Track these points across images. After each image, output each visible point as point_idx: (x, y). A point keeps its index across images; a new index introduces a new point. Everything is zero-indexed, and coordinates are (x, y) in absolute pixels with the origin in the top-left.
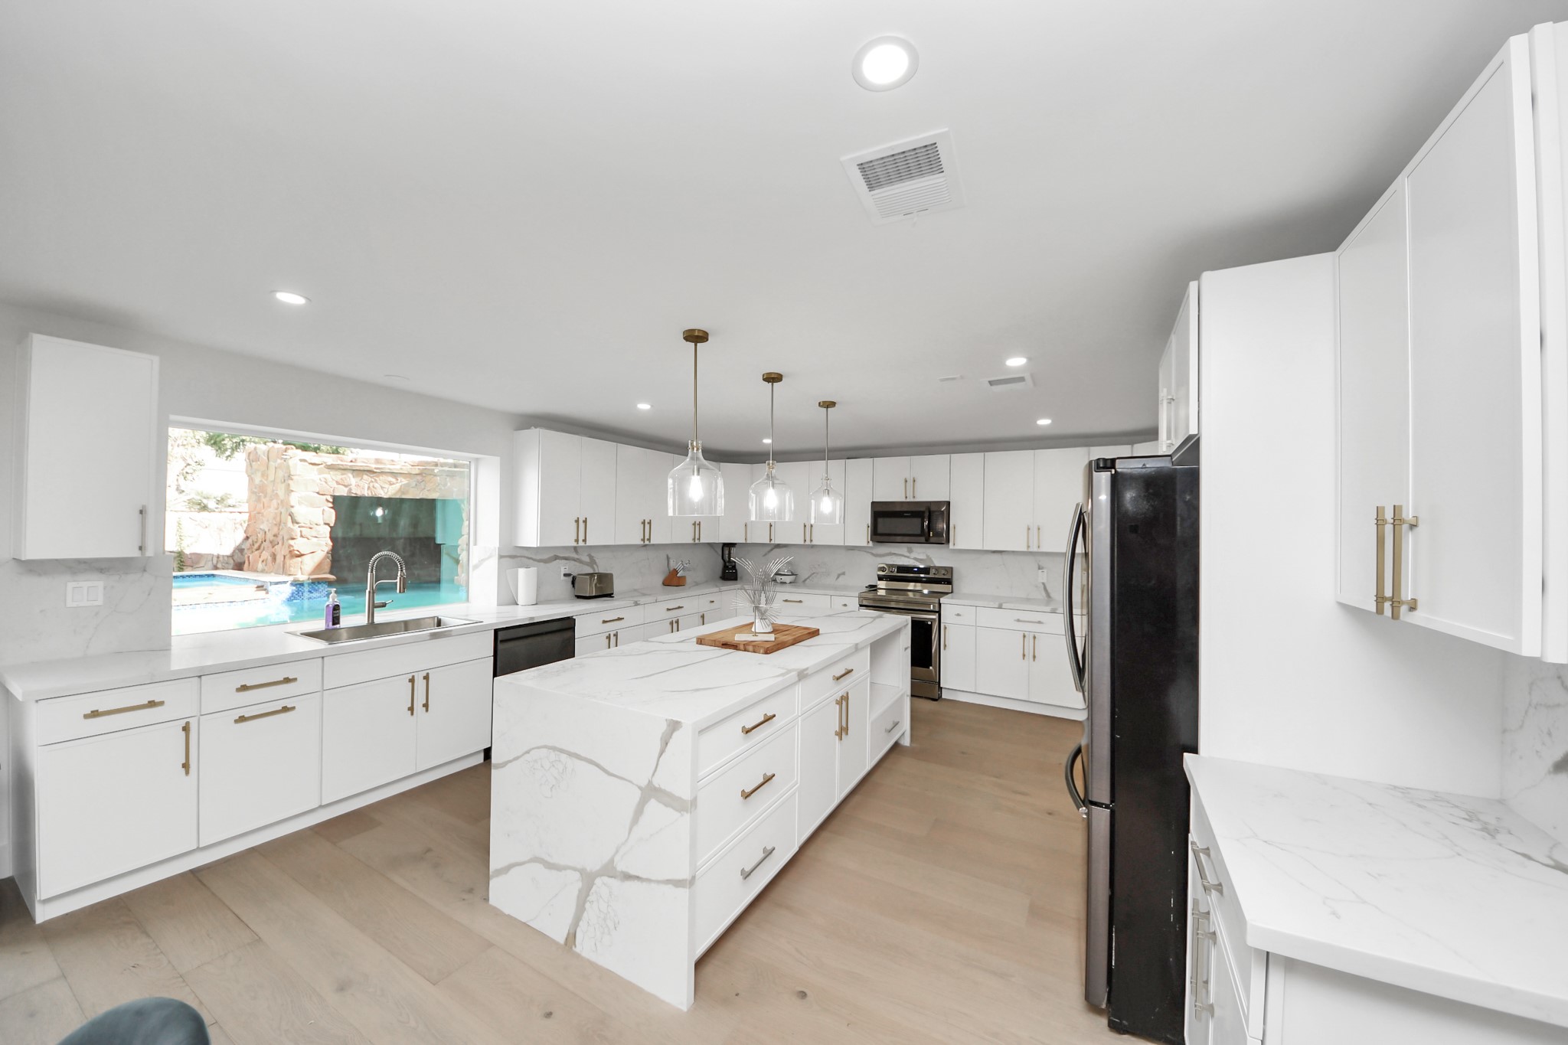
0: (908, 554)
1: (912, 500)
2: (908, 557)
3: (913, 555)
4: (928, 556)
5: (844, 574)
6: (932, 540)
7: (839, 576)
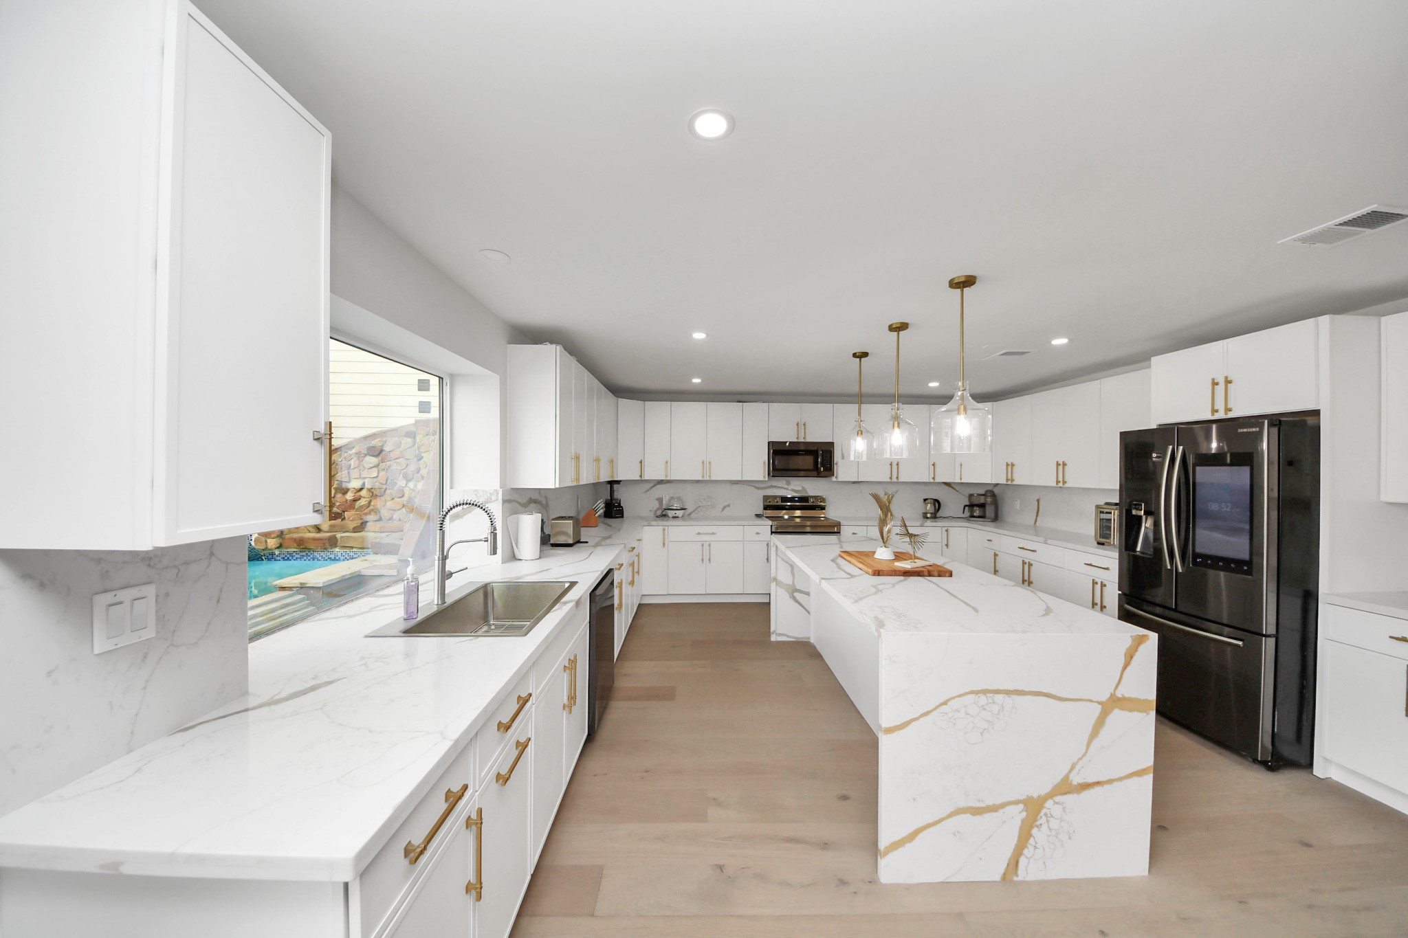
0: (786, 487)
1: (803, 440)
2: (787, 489)
3: (791, 487)
4: (803, 488)
5: (729, 506)
6: (822, 474)
7: (724, 508)
